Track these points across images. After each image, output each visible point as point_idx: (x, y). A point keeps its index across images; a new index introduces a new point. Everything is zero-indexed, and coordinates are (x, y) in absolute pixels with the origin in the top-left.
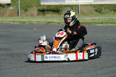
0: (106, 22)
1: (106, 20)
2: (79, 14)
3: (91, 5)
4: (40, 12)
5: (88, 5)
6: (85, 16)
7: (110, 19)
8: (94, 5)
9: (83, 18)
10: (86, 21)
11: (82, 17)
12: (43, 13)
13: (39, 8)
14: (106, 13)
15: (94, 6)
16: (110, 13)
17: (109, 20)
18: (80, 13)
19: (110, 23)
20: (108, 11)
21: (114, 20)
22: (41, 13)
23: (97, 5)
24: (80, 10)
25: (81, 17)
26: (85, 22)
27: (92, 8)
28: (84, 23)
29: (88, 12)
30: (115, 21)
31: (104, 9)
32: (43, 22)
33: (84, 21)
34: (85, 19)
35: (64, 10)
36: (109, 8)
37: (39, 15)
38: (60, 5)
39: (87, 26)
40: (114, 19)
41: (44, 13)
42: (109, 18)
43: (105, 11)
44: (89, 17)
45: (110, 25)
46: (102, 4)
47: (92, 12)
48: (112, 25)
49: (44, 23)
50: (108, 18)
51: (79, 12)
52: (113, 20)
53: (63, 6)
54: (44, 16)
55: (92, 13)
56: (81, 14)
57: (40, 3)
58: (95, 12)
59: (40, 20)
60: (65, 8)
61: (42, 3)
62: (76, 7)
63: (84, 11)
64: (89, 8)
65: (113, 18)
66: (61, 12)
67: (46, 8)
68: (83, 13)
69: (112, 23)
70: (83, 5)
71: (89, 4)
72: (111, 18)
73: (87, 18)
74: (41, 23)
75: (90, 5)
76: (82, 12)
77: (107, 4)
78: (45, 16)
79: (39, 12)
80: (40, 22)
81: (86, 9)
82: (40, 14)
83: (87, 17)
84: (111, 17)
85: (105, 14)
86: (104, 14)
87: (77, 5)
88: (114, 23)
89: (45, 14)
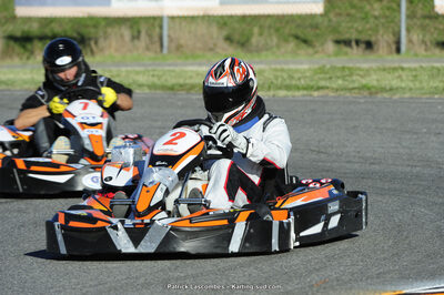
0: (267, 86)
1: (266, 74)
2: (165, 51)
3: (208, 19)
4: (12, 43)
5: (198, 17)
6: (187, 58)
7: (282, 70)
8: (222, 17)
9: (177, 69)
10: (191, 77)
11: (176, 65)
12: (24, 47)
13: (10, 28)
14: (267, 48)
15: (223, 21)
16: (283, 50)
17: (276, 78)
18: (169, 48)
19: (280, 88)
20: (275, 40)
21: (296, 76)
22: (17, 48)
23: (231, 17)
24: (169, 36)
25: (170, 65)
26: (188, 81)
27: (214, 30)
28: (181, 86)
29: (199, 45)
30: (299, 79)
31: (261, 34)
32: (25, 82)
33: (181, 81)
34: (186, 72)
35: (105, 38)
36: (277, 30)
37: (11, 57)
38: (91, 18)
39: (194, 97)
40: (297, 71)
41: (29, 46)
42: (278, 67)
43: (263, 42)
44: (200, 65)
45: (282, 93)
46: (250, 16)
47: (215, 45)
48: (290, 93)
49: (26, 86)
50: (273, 66)
51: (162, 45)
52: (291, 77)
53: (103, 23)
54: (28, 58)
55: (211, 50)
56: (170, 51)
57: (14, 10)
58: (225, 45)
59: (11, 76)
60: (109, 30)
61: (21, 11)
62: (153, 25)
63: (182, 42)
64: (202, 29)
65: (292, 67)
66: (92, 43)
67: (35, 29)
68: (179, 48)
69: (288, 88)
70: (179, 17)
71: (201, 13)
72: (285, 67)
73: (195, 68)
74: (18, 88)
75: (203, 17)
76: (173, 45)
77: (269, 16)
78: (31, 62)
79: (8, 46)
80: (13, 83)
81: (190, 32)
82: (13, 50)
83: (192, 64)
84: (286, 63)
85: (264, 53)
86: (258, 50)
87: (154, 18)
88: (298, 88)
89: (32, 53)
